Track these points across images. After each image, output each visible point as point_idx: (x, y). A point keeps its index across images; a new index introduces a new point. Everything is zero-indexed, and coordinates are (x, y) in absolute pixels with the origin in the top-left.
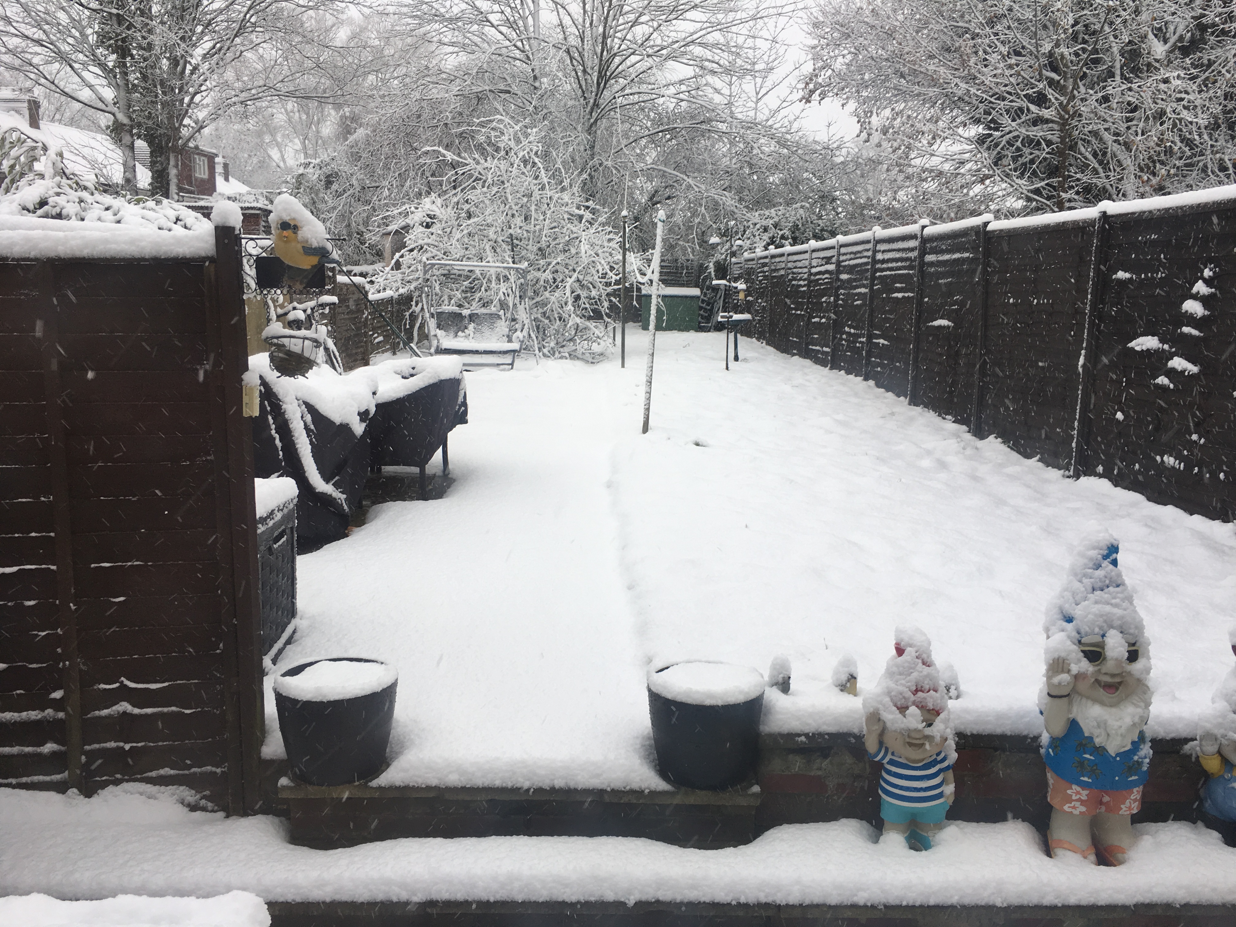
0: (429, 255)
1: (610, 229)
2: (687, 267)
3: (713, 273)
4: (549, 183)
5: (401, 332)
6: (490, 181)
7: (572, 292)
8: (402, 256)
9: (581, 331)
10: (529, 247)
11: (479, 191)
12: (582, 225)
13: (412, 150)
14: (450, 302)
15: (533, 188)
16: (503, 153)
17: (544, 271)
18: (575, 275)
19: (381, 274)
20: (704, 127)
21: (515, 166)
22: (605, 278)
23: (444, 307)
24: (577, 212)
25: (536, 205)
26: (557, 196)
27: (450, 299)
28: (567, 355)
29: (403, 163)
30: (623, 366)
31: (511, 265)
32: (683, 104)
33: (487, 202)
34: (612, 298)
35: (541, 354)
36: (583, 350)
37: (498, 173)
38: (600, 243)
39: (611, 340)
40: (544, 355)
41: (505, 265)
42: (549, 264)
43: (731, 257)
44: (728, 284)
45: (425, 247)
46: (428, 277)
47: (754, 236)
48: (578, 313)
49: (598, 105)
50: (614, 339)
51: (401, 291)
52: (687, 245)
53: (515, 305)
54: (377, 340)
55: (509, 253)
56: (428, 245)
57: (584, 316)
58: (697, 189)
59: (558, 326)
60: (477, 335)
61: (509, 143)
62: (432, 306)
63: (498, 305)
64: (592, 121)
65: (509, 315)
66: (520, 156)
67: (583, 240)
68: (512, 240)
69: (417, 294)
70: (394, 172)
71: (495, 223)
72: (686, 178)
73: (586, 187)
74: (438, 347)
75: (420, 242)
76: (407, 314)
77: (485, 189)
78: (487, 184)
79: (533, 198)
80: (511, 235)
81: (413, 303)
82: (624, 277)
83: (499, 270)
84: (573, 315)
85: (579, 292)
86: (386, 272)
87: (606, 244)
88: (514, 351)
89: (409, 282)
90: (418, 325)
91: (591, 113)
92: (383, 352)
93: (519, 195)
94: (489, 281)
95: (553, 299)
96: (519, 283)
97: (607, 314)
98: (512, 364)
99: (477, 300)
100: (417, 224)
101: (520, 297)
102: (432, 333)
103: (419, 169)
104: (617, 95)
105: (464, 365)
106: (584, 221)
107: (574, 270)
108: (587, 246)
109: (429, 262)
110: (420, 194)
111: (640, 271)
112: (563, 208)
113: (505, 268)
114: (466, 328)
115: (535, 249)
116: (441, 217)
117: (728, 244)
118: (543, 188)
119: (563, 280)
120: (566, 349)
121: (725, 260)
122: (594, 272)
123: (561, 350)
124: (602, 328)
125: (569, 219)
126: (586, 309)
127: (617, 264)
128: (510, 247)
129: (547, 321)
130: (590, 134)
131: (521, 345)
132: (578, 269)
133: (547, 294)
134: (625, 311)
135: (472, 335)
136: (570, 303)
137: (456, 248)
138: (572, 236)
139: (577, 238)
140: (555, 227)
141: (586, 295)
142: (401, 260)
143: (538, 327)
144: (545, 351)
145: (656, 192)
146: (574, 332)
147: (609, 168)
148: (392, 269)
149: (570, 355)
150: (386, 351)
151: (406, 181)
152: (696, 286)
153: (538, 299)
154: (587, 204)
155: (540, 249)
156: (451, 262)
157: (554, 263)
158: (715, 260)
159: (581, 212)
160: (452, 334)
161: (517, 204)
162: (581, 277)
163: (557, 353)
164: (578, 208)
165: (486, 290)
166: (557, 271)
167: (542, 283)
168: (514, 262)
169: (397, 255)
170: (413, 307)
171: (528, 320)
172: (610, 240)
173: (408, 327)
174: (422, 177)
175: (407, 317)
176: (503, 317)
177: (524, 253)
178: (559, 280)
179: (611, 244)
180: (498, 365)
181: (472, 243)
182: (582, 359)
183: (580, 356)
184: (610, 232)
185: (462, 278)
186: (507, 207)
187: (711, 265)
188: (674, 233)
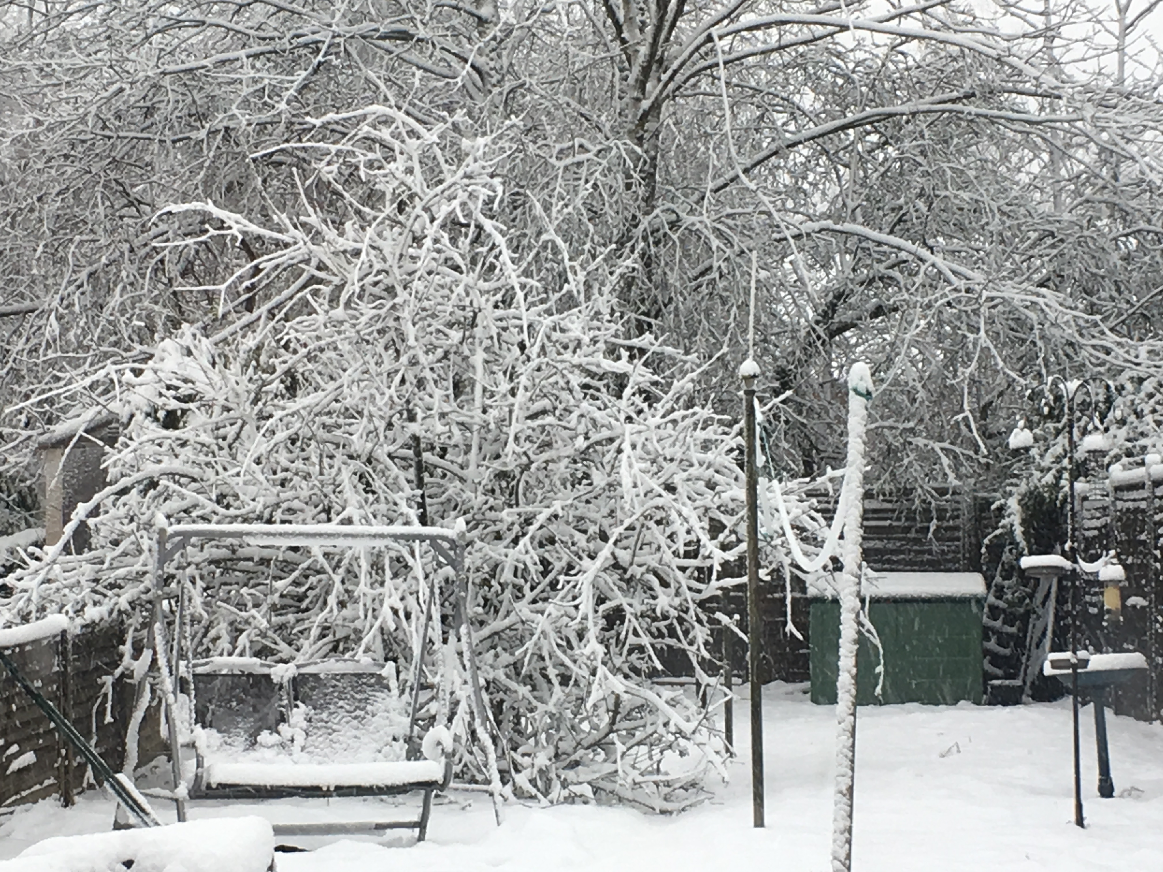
0: (174, 505)
1: (707, 412)
2: (941, 511)
3: (1018, 530)
4: (523, 287)
5: (88, 735)
6: (353, 287)
7: (601, 600)
8: (94, 513)
9: (628, 717)
10: (470, 473)
11: (321, 318)
12: (623, 403)
13: (131, 204)
14: (234, 641)
15: (480, 301)
16: (390, 209)
17: (515, 541)
18: (606, 551)
19: (33, 564)
20: (972, 109)
21: (428, 243)
22: (695, 555)
23: (217, 659)
24: (608, 365)
25: (487, 350)
26: (548, 321)
27: (236, 631)
28: (587, 790)
29: (103, 241)
30: (759, 822)
31: (417, 528)
32: (912, 47)
33: (344, 347)
34: (719, 615)
35: (508, 790)
36: (635, 774)
37: (377, 266)
38: (678, 452)
39: (719, 743)
40: (519, 793)
41: (398, 528)
42: (528, 522)
43: (1074, 478)
44: (1067, 564)
45: (163, 482)
46: (170, 569)
47: (1139, 415)
48: (618, 661)
49: (661, 61)
50: (729, 737)
51: (92, 613)
52: (937, 446)
53: (428, 644)
54: (15, 765)
55: (408, 491)
56: (172, 475)
57: (637, 671)
58: (961, 284)
59: (559, 704)
60: (318, 739)
61: (409, 180)
62: (182, 656)
63: (378, 645)
64: (645, 104)
65: (410, 676)
66: (441, 216)
67: (626, 447)
68: (418, 454)
69: (136, 620)
70: (77, 268)
71: (368, 408)
72: (924, 253)
73: (634, 291)
74: (198, 778)
75: (150, 469)
76: (109, 680)
77: (339, 312)
78: (344, 297)
79: (478, 331)
80: (416, 439)
81: (127, 649)
82: (755, 550)
83: (380, 544)
84: (602, 670)
85: (619, 599)
86: (47, 559)
87: (696, 455)
88: (427, 786)
89: (112, 586)
90: (138, 715)
91: (641, 85)
92: (34, 799)
93: (437, 324)
94: (352, 574)
95: (541, 623)
96: (438, 580)
97: (703, 662)
98: (421, 825)
99: (315, 632)
100: (139, 417)
101: (444, 618)
102: (182, 739)
103: (148, 255)
104: (715, 31)
105: (278, 830)
106: (627, 392)
107: (604, 537)
108: (639, 465)
109: (176, 527)
110: (151, 329)
111: (799, 529)
112: (567, 355)
113: (396, 537)
114: (283, 719)
115: (486, 476)
116: (209, 394)
117: (1062, 440)
118: (507, 301)
119: (570, 567)
120: (583, 773)
121: (1056, 486)
122: (663, 541)
123: (570, 775)
124: (692, 704)
125: (586, 386)
126: (641, 649)
127: (732, 512)
128: (411, 473)
129: (524, 690)
130: (640, 141)
131: (448, 766)
132: (615, 533)
133: (523, 609)
134: (758, 648)
135: (300, 739)
136: (593, 632)
137: (255, 482)
138: (595, 437)
139: (611, 440)
140: (544, 412)
141: (639, 608)
142: (91, 522)
143: (498, 708)
144: (522, 779)
145: (839, 296)
146: (606, 719)
147: (698, 234)
148: (66, 550)
149: (596, 790)
150: (44, 794)
151: (109, 291)
152: (973, 566)
153: (497, 624)
154: (635, 342)
155: (502, 475)
156: (237, 527)
157: (541, 519)
158: (1023, 488)
159: (622, 366)
160: (240, 741)
161: (430, 349)
162: (624, 556)
163: (556, 786)
164: (612, 352)
165: (342, 604)
166: (552, 541)
167: (507, 576)
168: (423, 520)
169: (82, 509)
170: (127, 660)
171: (469, 689)
172: (706, 446)
173: (109, 719)
174: (155, 280)
175: (108, 689)
176: (393, 684)
177: (453, 487)
178: (558, 566)
179: (710, 456)
180: (380, 827)
181: (299, 464)
182: (633, 802)
183: (628, 794)
184: (706, 424)
185: (272, 570)
186: (404, 359)
187: (1013, 504)
188: (898, 413)
